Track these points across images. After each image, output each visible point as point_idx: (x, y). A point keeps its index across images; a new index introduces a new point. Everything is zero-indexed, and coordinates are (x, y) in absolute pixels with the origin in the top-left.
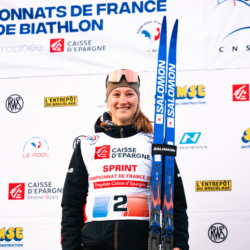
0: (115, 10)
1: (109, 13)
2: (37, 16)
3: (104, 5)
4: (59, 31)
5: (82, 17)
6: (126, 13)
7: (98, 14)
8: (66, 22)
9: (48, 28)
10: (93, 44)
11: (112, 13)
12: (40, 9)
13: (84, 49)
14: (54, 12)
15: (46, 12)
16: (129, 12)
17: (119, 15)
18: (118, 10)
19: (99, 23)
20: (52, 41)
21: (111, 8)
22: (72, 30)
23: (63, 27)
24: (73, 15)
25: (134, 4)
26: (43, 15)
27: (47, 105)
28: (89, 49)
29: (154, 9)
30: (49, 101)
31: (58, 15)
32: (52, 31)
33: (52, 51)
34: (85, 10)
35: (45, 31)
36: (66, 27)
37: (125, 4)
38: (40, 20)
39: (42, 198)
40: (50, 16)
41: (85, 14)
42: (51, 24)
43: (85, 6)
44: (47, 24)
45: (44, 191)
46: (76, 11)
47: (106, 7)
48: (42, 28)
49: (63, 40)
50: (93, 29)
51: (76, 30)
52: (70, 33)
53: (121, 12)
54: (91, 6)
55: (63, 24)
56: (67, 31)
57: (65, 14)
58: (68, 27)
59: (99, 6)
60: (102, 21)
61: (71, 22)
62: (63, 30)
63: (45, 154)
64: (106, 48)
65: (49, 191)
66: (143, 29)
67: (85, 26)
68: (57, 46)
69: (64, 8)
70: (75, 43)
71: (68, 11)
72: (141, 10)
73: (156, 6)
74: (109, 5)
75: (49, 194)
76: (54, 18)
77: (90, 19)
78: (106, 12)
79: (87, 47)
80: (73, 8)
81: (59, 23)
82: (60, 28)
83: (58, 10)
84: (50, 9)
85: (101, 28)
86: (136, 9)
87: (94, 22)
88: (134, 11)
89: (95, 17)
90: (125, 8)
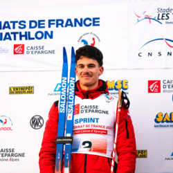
0: (62, 25)
1: (57, 26)
2: (4, 27)
3: (54, 20)
4: (21, 39)
5: (37, 29)
6: (70, 27)
7: (49, 27)
8: (26, 33)
9: (12, 36)
10: (45, 49)
11: (60, 26)
12: (6, 22)
13: (39, 52)
14: (17, 25)
15: (11, 25)
16: (72, 26)
17: (64, 28)
18: (64, 25)
19: (50, 34)
20: (16, 46)
21: (59, 23)
22: (30, 39)
23: (23, 36)
24: (31, 27)
25: (76, 20)
26: (9, 27)
27: (11, 93)
28: (42, 52)
29: (90, 24)
30: (12, 90)
31: (20, 27)
32: (15, 39)
33: (15, 53)
34: (40, 24)
35: (10, 39)
36: (25, 36)
37: (69, 20)
38: (7, 30)
39: (7, 160)
40: (14, 28)
41: (39, 27)
42: (15, 34)
43: (39, 21)
44: (12, 33)
45: (9, 155)
46: (33, 24)
47: (55, 22)
48: (8, 37)
49: (23, 45)
50: (46, 38)
51: (33, 39)
52: (28, 41)
53: (66, 26)
54: (44, 21)
55: (23, 34)
56: (26, 39)
57: (25, 27)
58: (27, 36)
59: (50, 21)
60: (52, 32)
61: (29, 33)
62: (23, 38)
63: (10, 129)
64: (55, 52)
65: (12, 155)
66: (82, 39)
67: (39, 35)
68: (19, 50)
69: (24, 22)
70: (32, 48)
71: (27, 24)
72: (81, 25)
73: (92, 22)
74: (58, 20)
75: (12, 157)
76: (17, 30)
77: (43, 30)
78: (55, 25)
79: (41, 50)
80: (31, 22)
81: (20, 33)
82: (21, 36)
83: (20, 23)
84: (14, 23)
85: (51, 37)
86: (77, 24)
87: (46, 33)
88: (75, 26)
89: (47, 29)
90: (69, 23)
